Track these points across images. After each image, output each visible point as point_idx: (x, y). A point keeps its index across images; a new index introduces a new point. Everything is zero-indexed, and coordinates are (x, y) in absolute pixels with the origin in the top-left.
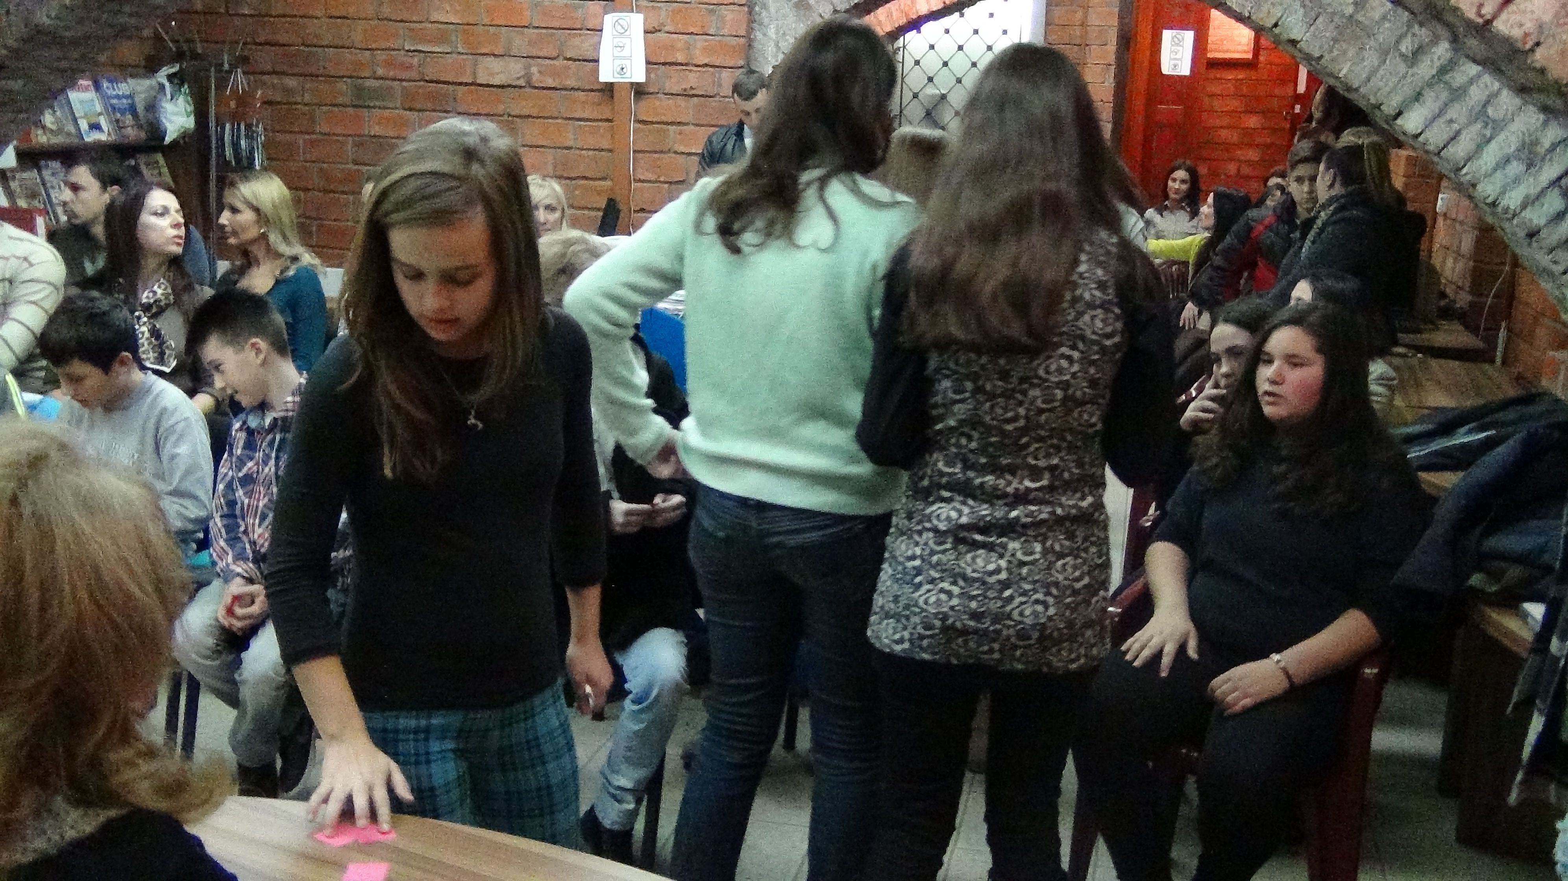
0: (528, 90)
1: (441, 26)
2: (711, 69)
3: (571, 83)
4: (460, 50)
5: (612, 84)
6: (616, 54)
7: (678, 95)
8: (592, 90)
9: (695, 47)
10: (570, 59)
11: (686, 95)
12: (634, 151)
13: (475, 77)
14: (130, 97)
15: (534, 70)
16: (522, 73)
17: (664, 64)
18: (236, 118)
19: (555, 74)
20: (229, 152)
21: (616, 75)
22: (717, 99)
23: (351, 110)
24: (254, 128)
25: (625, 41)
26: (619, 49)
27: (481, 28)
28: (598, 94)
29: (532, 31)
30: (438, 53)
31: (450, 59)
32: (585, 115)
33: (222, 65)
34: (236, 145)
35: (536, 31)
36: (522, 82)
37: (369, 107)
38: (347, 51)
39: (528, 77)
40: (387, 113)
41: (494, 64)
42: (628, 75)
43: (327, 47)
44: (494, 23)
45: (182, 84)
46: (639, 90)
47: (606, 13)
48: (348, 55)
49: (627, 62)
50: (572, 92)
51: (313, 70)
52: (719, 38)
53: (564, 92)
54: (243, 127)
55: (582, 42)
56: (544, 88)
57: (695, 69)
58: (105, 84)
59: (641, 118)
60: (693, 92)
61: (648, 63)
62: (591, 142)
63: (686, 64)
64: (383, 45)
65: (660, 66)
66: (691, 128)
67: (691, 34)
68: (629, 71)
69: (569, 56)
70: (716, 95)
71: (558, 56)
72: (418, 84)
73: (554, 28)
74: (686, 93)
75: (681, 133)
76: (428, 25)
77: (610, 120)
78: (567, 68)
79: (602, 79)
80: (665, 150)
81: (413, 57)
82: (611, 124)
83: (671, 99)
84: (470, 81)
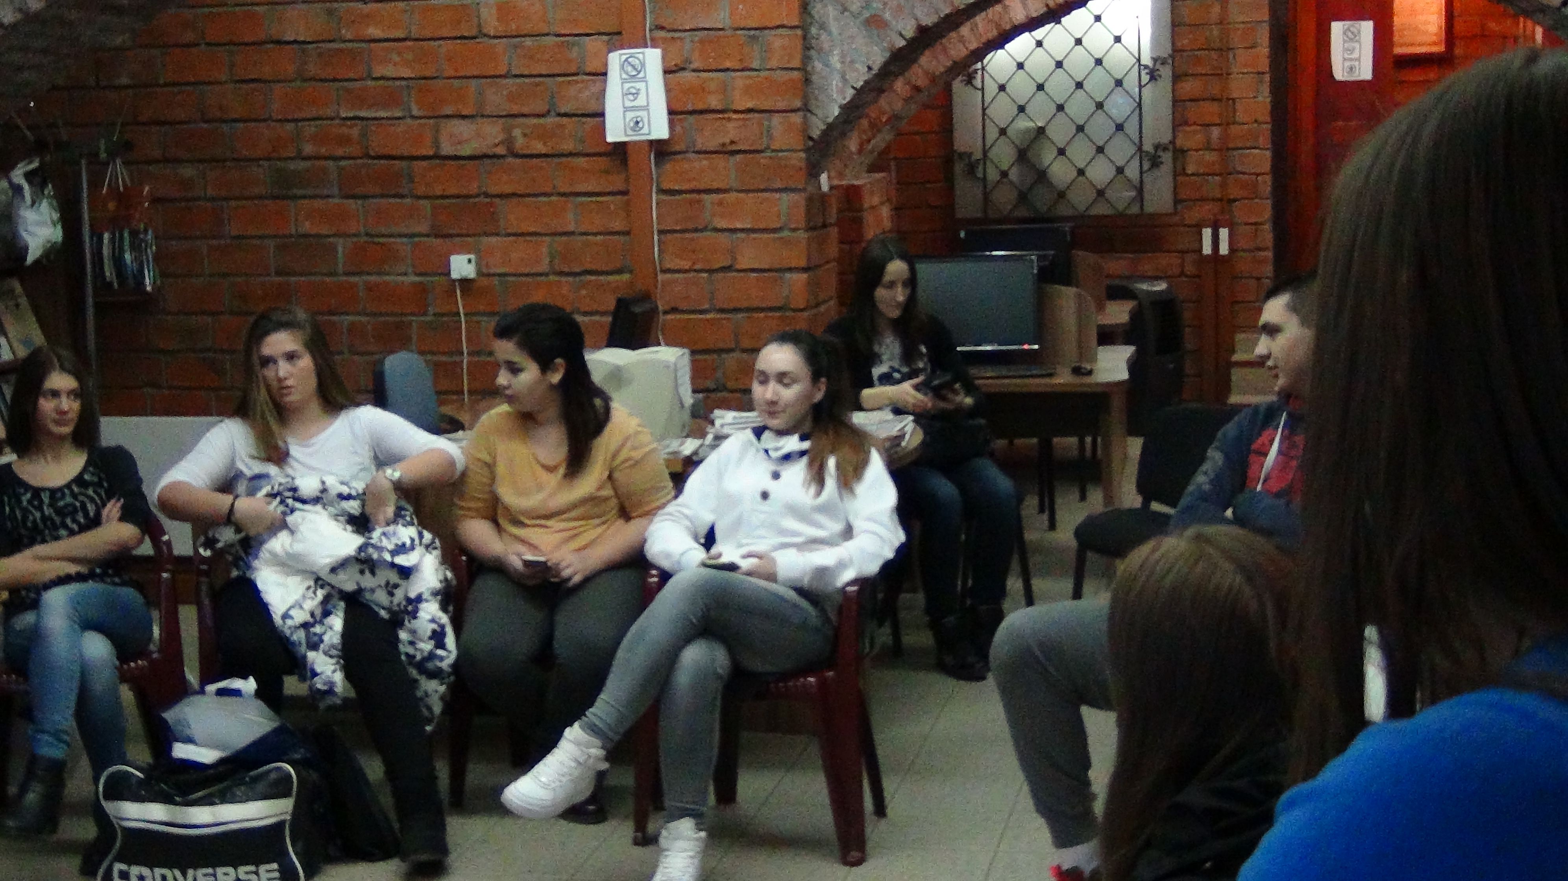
0: (510, 160)
1: (386, 83)
2: (756, 115)
3: (568, 146)
4: (415, 112)
5: (623, 145)
6: (628, 104)
7: (716, 152)
8: (597, 154)
9: (733, 89)
10: (566, 115)
11: (723, 152)
12: (660, 232)
13: (438, 147)
15: (517, 132)
16: (501, 137)
17: (694, 112)
18: (116, 223)
19: (544, 135)
20: (109, 272)
21: (630, 132)
22: (767, 154)
23: (271, 205)
24: (142, 236)
25: (639, 85)
26: (631, 97)
27: (440, 83)
28: (605, 158)
29: (511, 81)
30: (383, 118)
31: (401, 128)
32: (590, 189)
33: (97, 155)
34: (118, 261)
35: (518, 80)
36: (501, 150)
37: (295, 197)
38: (262, 124)
39: (509, 142)
40: (318, 203)
41: (462, 129)
42: (645, 130)
43: (235, 121)
44: (459, 74)
45: (43, 185)
46: (661, 150)
47: (610, 51)
48: (263, 130)
49: (643, 114)
50: (569, 159)
51: (218, 152)
52: (767, 72)
53: (556, 160)
54: (126, 236)
55: (580, 91)
56: (531, 156)
57: (735, 116)
59: (665, 186)
60: (734, 148)
61: (671, 112)
62: (599, 223)
63: (723, 111)
64: (313, 112)
65: (688, 116)
66: (733, 195)
67: (727, 70)
68: (646, 126)
69: (563, 111)
70: (766, 148)
71: (549, 111)
72: (359, 161)
73: (541, 76)
74: (724, 149)
75: (720, 203)
76: (370, 83)
77: (624, 193)
78: (562, 126)
79: (610, 139)
80: (700, 227)
81: (351, 127)
82: (626, 198)
83: (705, 159)
84: (431, 153)
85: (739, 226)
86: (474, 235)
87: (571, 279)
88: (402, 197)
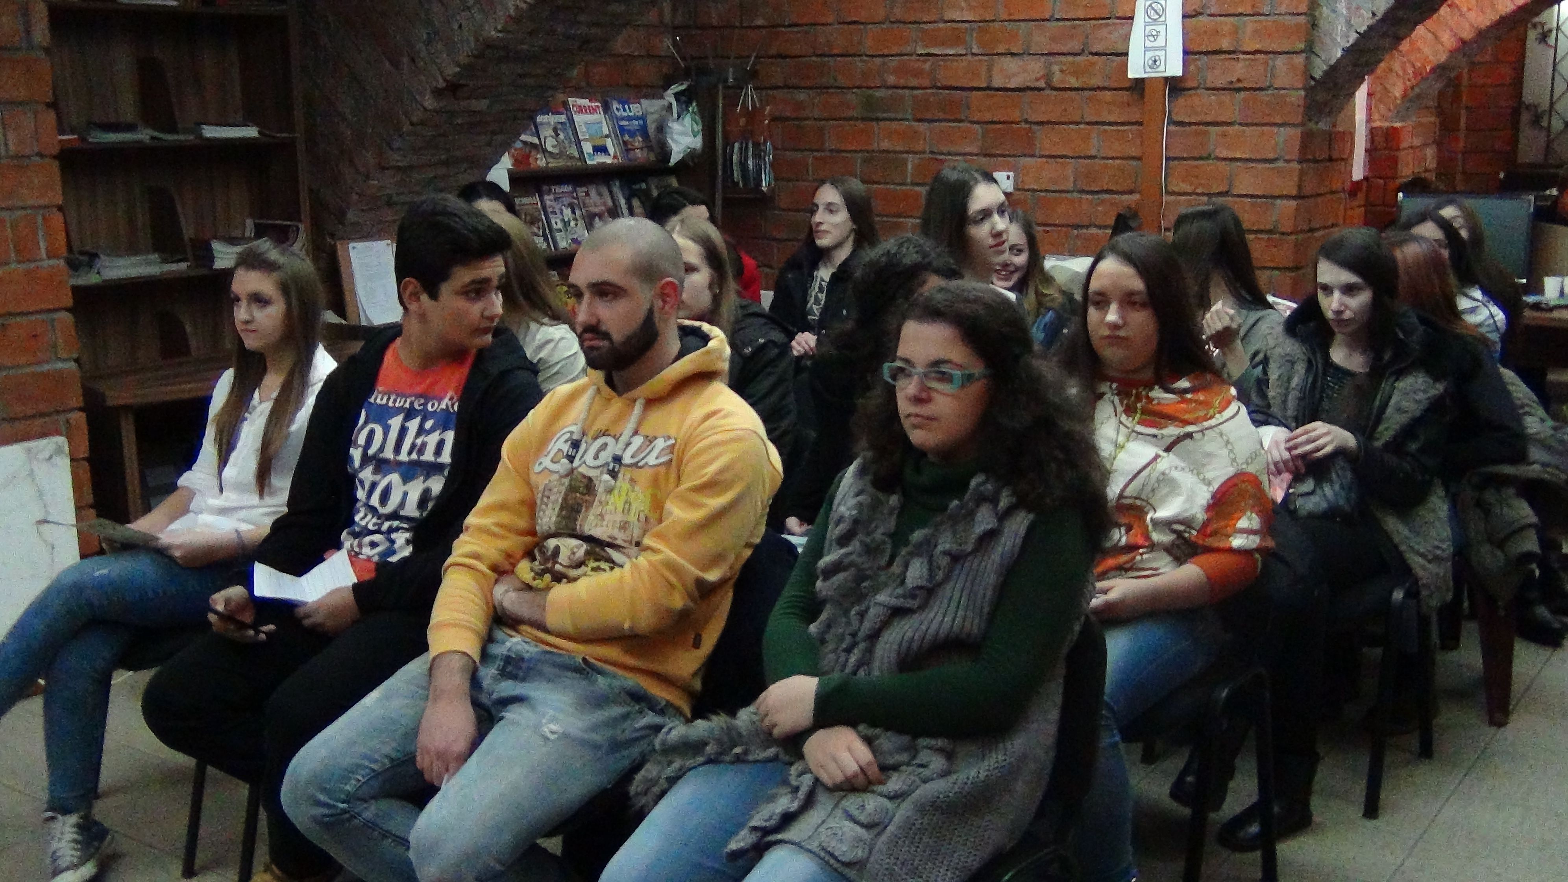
0: (1048, 92)
1: (954, 25)
2: (1263, 56)
3: (1095, 81)
4: (975, 50)
5: (1142, 80)
6: (1148, 44)
7: (1224, 89)
8: (1121, 89)
9: (1244, 32)
10: (1096, 54)
11: (1230, 89)
12: (1168, 159)
13: (990, 81)
14: (643, 118)
15: (1056, 68)
16: (1042, 72)
17: (1207, 53)
18: (746, 135)
19: (1079, 72)
20: (737, 174)
21: (1148, 69)
22: (1270, 92)
23: (861, 125)
24: (762, 147)
25: (1158, 28)
26: (1152, 38)
27: (997, 25)
28: (1126, 92)
29: (1055, 24)
30: (951, 55)
31: (963, 63)
32: (1112, 119)
33: (726, 80)
35: (1061, 23)
36: (1042, 84)
37: (878, 120)
38: (857, 59)
39: (1048, 77)
40: (894, 125)
41: (1011, 65)
42: (1162, 68)
43: (838, 56)
44: (1012, 17)
45: (688, 103)
46: (1174, 86)
48: (860, 64)
49: (1161, 53)
50: (1098, 92)
51: (824, 81)
52: (1276, 17)
53: (1087, 93)
54: (750, 145)
55: (1110, 33)
56: (1066, 89)
57: (1241, 56)
58: (615, 105)
59: (1176, 118)
60: (1240, 85)
61: (1186, 52)
62: (1117, 148)
63: (1233, 52)
64: (895, 50)
65: (1202, 56)
66: (1237, 127)
67: (1241, 14)
68: (1163, 63)
69: (1094, 51)
70: (1269, 87)
71: (1083, 50)
72: (929, 91)
73: (1078, 19)
74: (1231, 86)
75: (1224, 135)
76: (941, 25)
77: (1140, 124)
78: (1093, 64)
79: (1130, 75)
80: (1205, 155)
81: (925, 62)
82: (1141, 128)
83: (1214, 95)
84: (984, 85)
85: (1238, 156)
86: (1014, 156)
87: (1090, 197)
88: (960, 121)
